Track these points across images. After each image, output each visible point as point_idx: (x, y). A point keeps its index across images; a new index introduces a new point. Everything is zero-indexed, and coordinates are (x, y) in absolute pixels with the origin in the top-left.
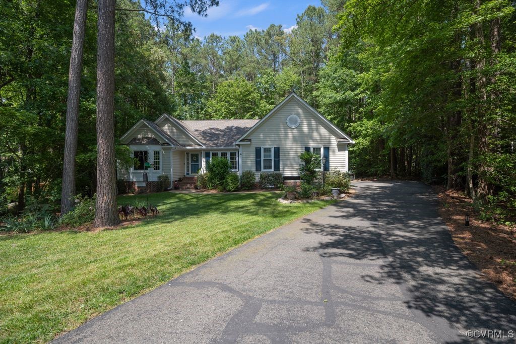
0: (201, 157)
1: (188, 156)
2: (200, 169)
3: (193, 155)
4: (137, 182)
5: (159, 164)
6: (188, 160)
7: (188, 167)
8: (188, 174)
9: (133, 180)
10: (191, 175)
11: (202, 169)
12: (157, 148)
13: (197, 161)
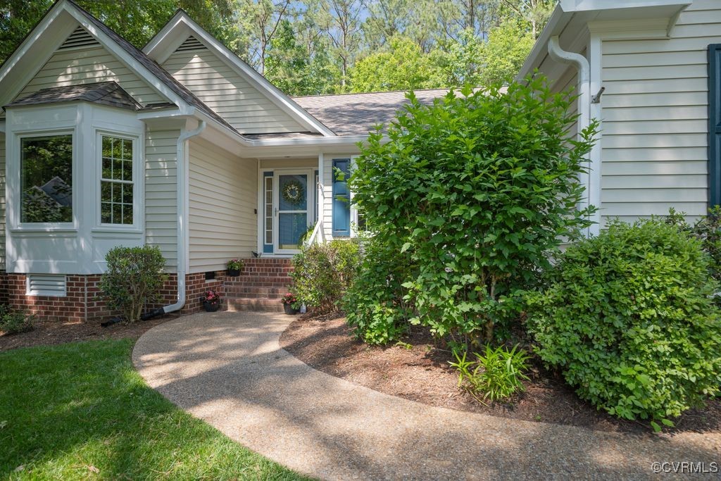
0: (316, 180)
1: (269, 184)
2: (312, 229)
3: (285, 181)
4: (32, 275)
5: (129, 199)
6: (269, 199)
7: (269, 224)
8: (269, 249)
9: (15, 264)
10: (279, 252)
11: (317, 227)
12: (121, 123)
13: (301, 201)
